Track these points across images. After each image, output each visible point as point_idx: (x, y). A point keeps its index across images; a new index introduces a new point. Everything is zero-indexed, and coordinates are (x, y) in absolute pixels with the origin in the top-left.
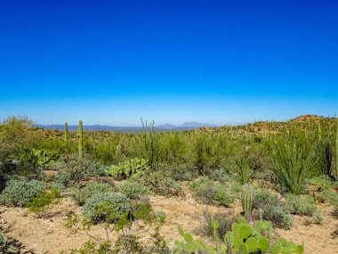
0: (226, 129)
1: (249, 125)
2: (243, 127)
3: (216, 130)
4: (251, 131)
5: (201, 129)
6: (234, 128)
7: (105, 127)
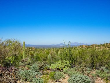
0: (94, 46)
1: (107, 44)
2: (104, 45)
3: (89, 47)
4: (108, 47)
5: (80, 46)
6: (99, 46)
7: (29, 45)
